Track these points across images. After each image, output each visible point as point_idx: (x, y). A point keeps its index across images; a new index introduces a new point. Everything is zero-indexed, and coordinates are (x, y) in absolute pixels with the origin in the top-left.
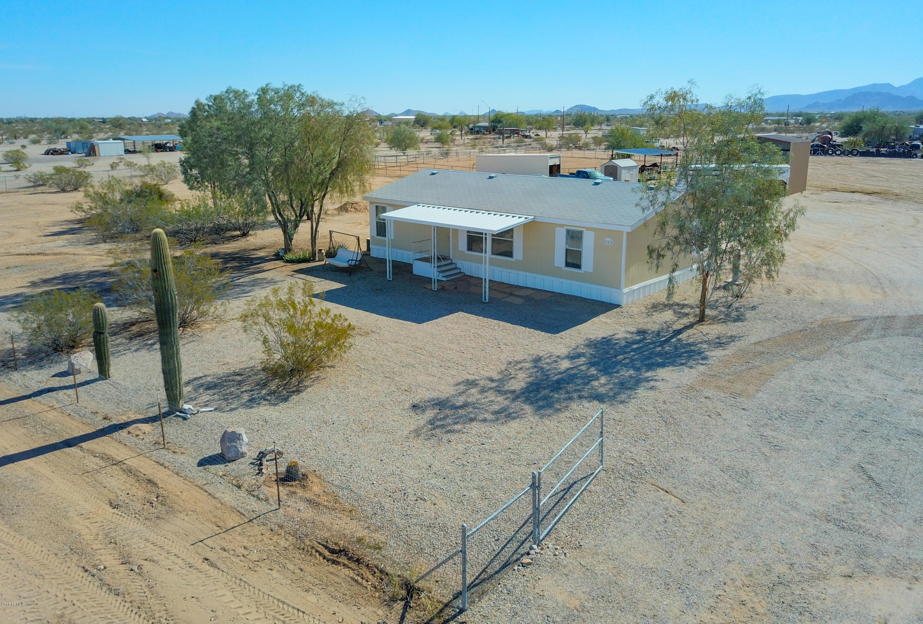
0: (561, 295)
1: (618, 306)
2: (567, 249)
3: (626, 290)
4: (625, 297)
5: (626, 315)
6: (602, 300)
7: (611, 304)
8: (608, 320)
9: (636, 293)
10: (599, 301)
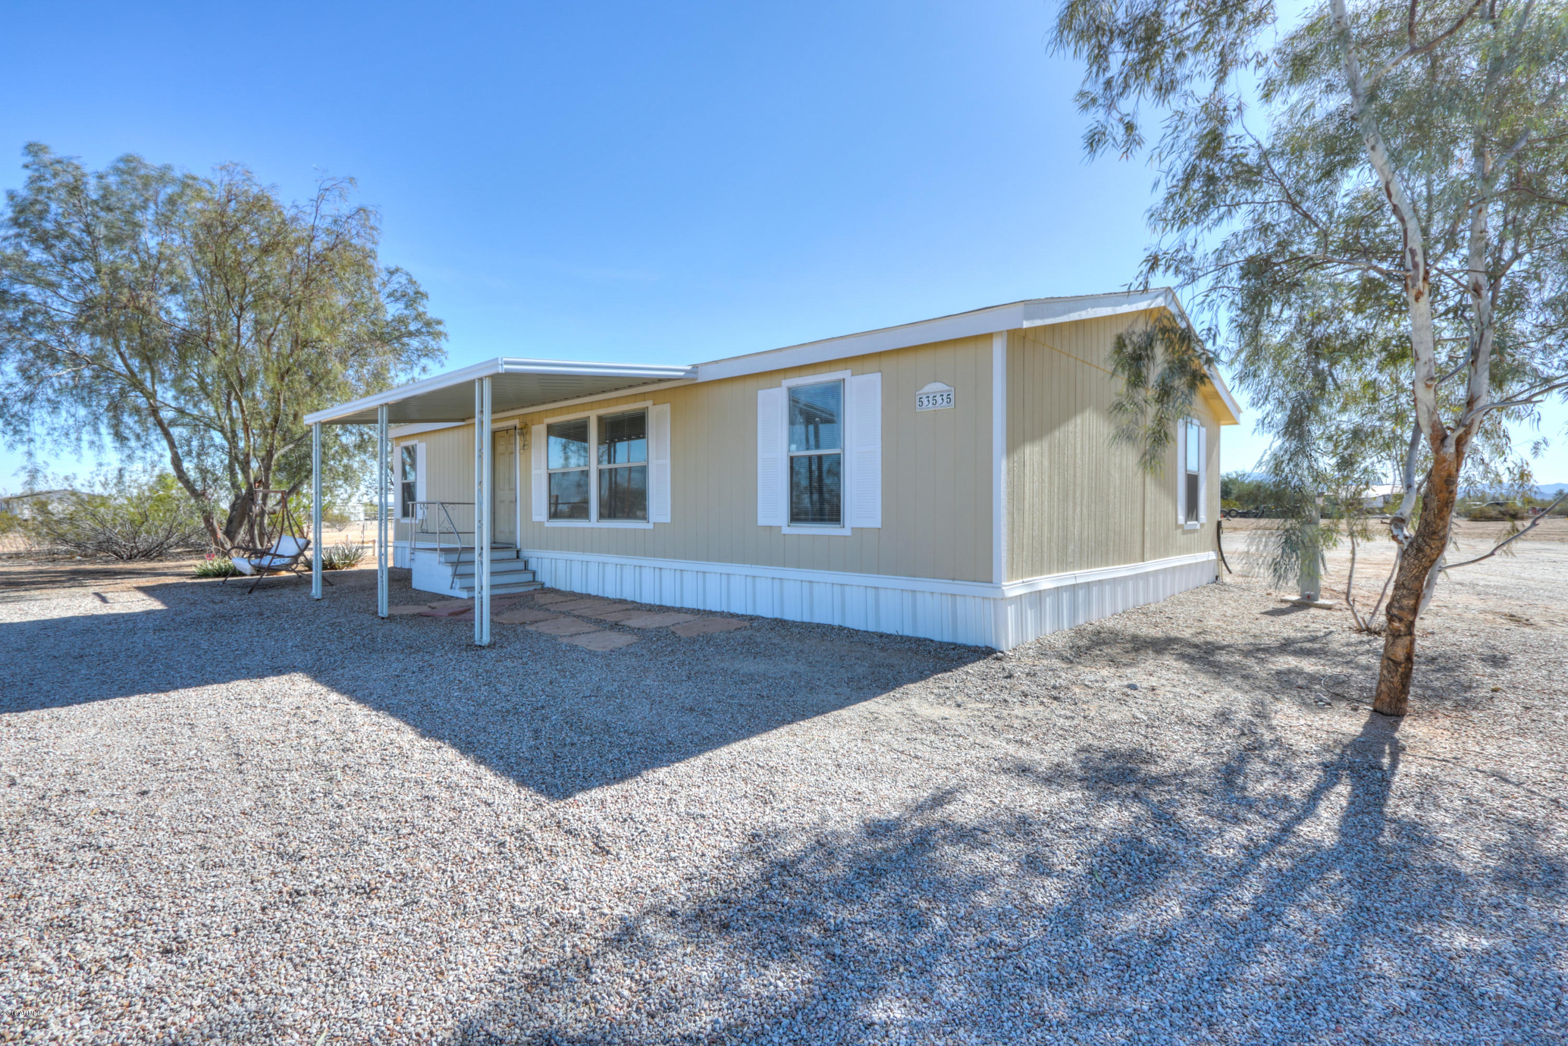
0: (780, 624)
1: (986, 652)
2: (792, 459)
3: (1013, 588)
4: (1011, 611)
5: (1025, 685)
6: (921, 634)
7: (955, 646)
8: (945, 711)
9: (1048, 601)
10: (910, 639)
